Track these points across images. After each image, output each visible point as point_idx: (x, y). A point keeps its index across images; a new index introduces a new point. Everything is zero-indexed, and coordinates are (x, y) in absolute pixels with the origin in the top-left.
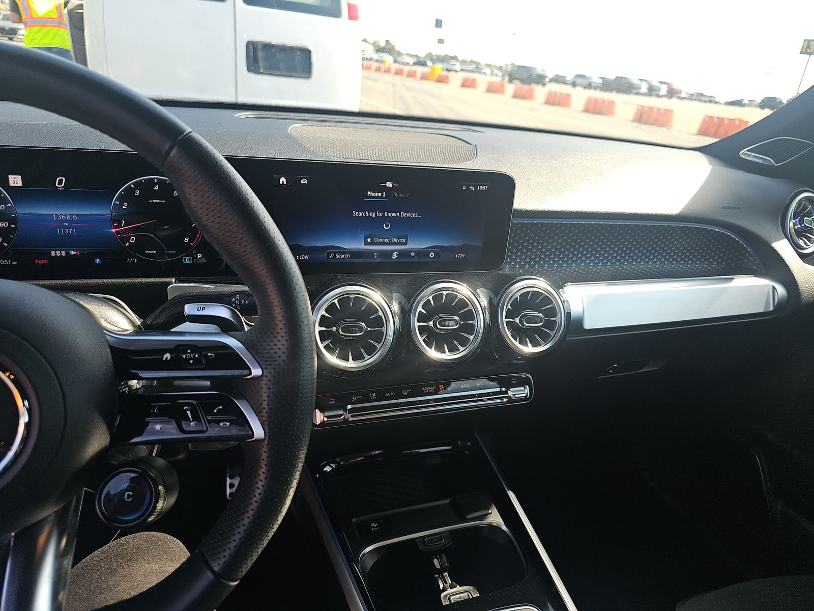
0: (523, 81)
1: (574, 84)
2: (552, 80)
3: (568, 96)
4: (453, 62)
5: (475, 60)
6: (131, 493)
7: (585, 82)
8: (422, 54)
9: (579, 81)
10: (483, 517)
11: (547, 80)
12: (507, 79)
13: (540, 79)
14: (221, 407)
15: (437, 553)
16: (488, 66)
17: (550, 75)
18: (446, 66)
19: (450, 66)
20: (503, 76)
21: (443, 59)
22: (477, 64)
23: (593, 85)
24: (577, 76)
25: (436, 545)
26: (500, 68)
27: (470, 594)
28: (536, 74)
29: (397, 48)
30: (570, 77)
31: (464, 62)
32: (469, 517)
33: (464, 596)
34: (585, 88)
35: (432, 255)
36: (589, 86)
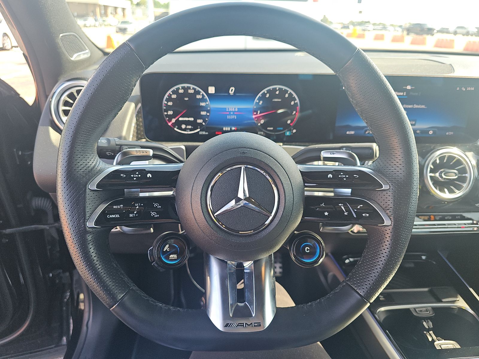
0: (417, 34)
1: (455, 33)
2: (438, 31)
3: (452, 41)
4: (367, 25)
5: (382, 23)
6: (309, 248)
7: (464, 31)
8: (346, 22)
9: (459, 31)
10: (454, 302)
11: (435, 31)
12: (405, 33)
13: (430, 31)
14: (362, 206)
15: (426, 319)
16: (392, 25)
17: (437, 28)
18: (363, 27)
19: (366, 28)
20: (403, 31)
21: (361, 24)
22: (384, 25)
23: (470, 33)
24: (458, 27)
25: (425, 314)
26: (401, 26)
27: (454, 346)
28: (427, 28)
29: (329, 20)
30: (452, 29)
31: (374, 24)
32: (444, 300)
33: (451, 347)
34: (464, 35)
35: (431, 132)
36: (468, 34)
